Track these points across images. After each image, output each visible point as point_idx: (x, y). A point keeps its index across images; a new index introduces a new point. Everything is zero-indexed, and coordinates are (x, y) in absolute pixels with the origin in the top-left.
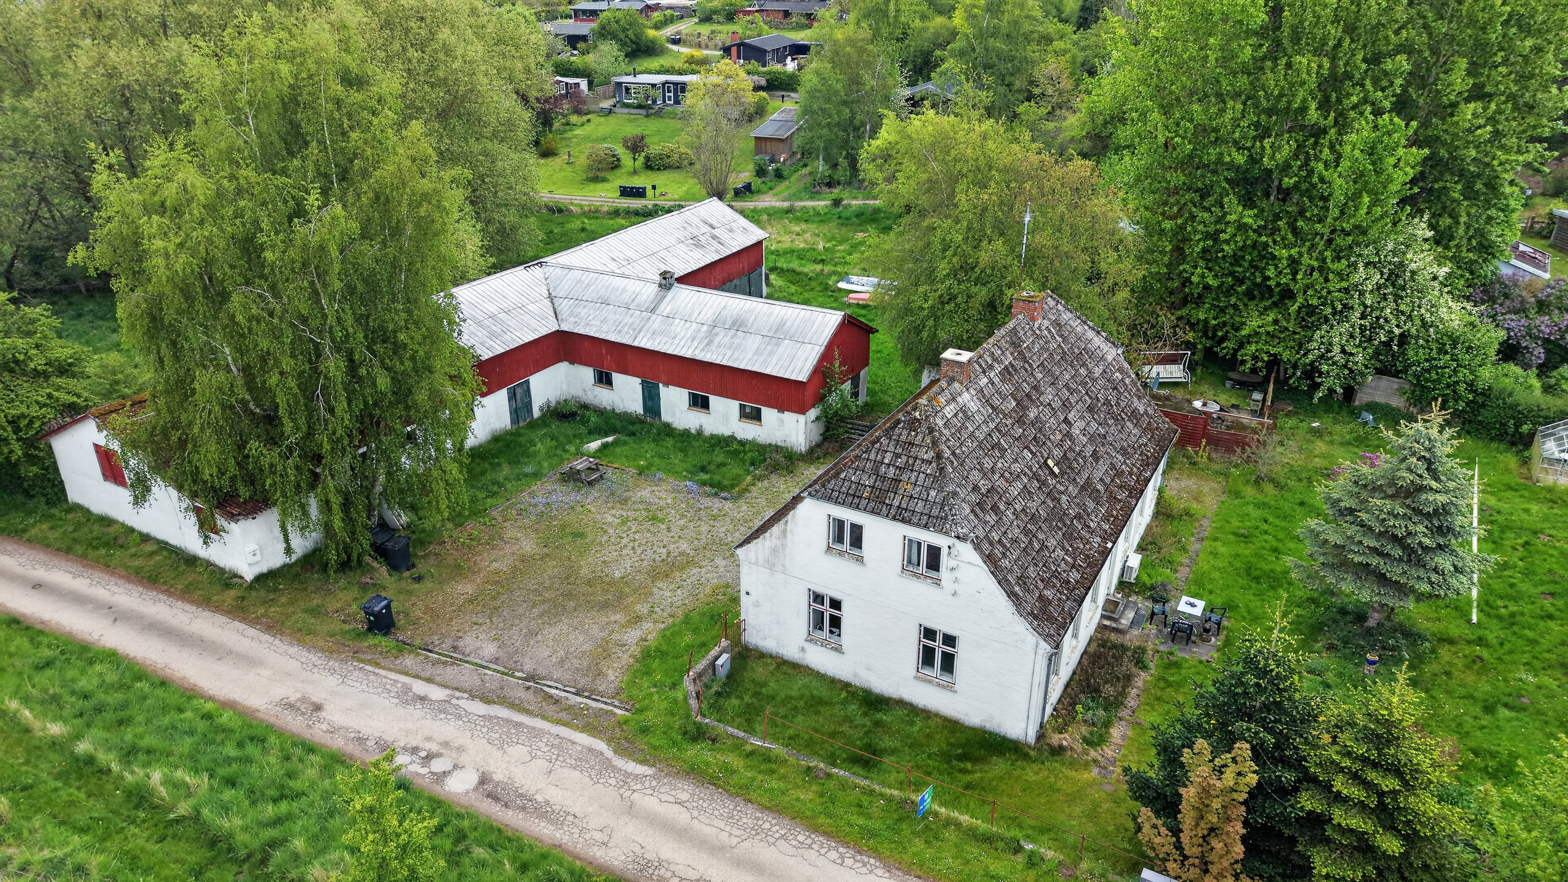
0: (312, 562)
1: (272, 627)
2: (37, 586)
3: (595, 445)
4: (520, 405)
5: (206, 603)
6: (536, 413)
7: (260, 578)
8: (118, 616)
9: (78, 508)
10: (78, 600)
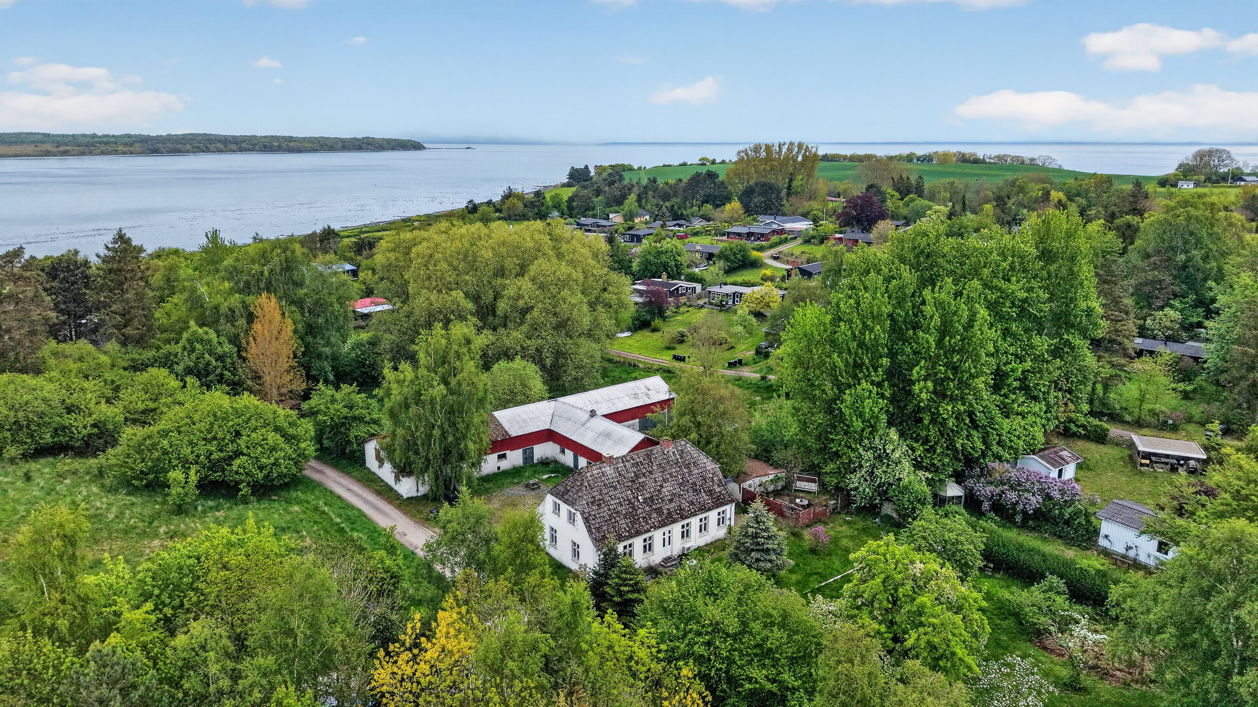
0: (425, 497)
1: (406, 513)
2: (349, 490)
3: (545, 477)
4: (528, 457)
5: (391, 503)
6: (535, 461)
7: (408, 498)
8: (367, 502)
9: (368, 468)
10: (358, 495)
